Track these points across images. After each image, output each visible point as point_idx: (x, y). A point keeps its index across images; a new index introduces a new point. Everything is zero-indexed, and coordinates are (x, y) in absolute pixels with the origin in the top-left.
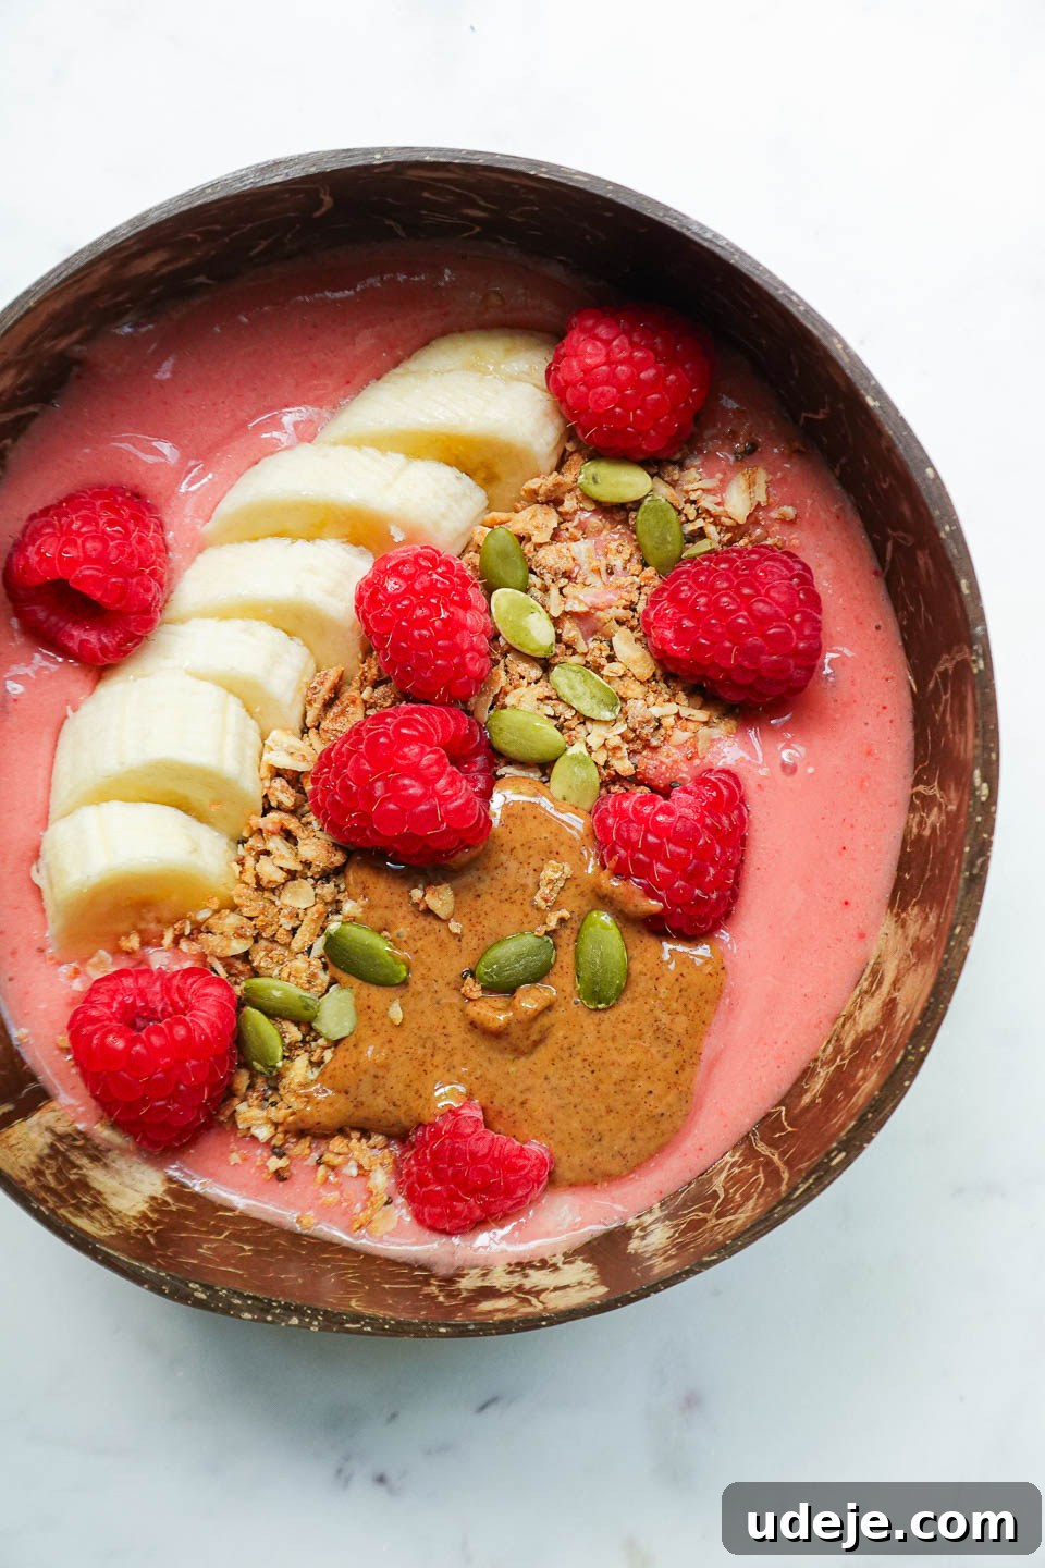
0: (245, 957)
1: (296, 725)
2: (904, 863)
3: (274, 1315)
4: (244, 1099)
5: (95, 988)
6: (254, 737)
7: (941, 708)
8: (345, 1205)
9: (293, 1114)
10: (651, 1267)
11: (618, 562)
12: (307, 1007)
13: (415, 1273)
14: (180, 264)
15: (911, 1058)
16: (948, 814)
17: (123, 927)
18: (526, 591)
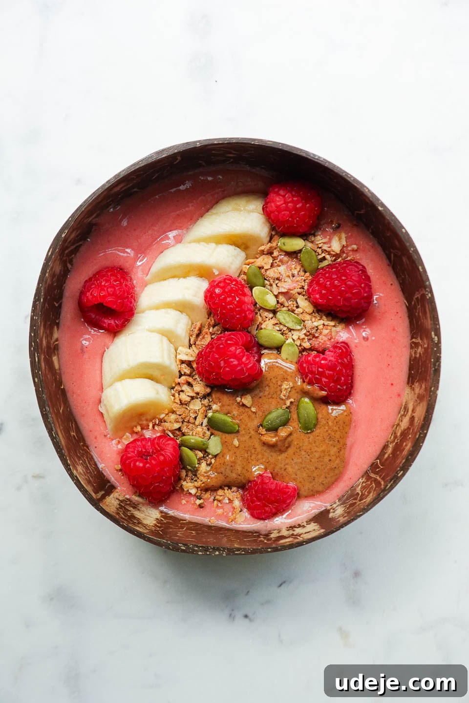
0: (179, 429)
1: (187, 343)
2: (411, 368)
3: (209, 552)
4: (185, 480)
5: (128, 446)
6: (173, 350)
7: (418, 311)
8: (225, 514)
9: (203, 483)
10: (339, 521)
11: (296, 272)
12: (204, 444)
13: (255, 534)
14: (129, 186)
15: (422, 435)
16: (425, 348)
17: (135, 423)
18: (264, 287)
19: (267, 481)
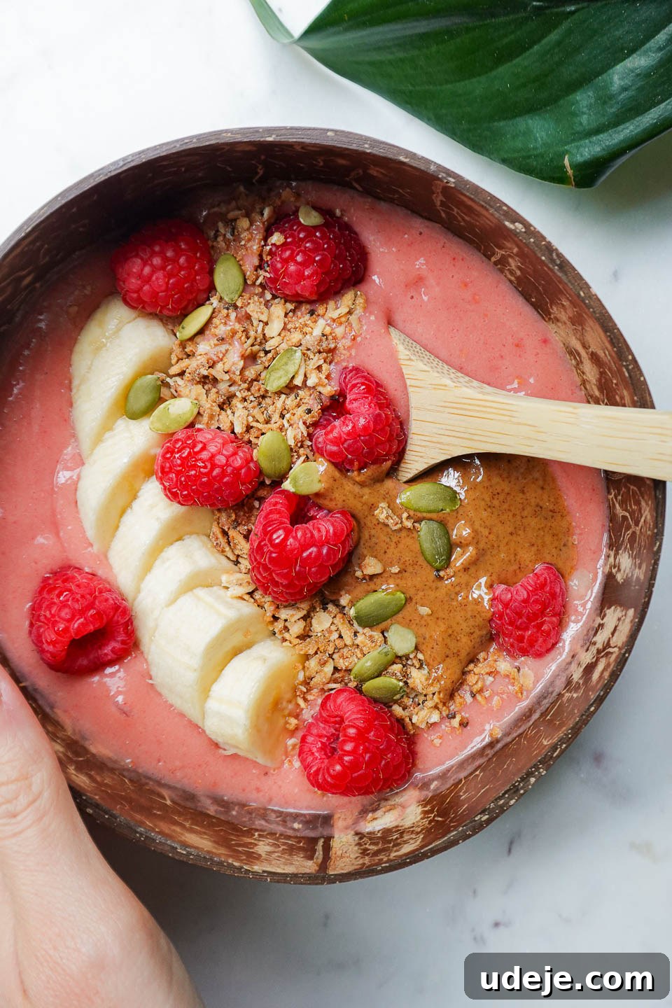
0: (336, 669)
2: (526, 297)
3: (522, 788)
4: (410, 715)
5: (302, 758)
6: (223, 592)
7: (459, 218)
8: (504, 696)
9: (439, 692)
10: (638, 578)
12: (386, 654)
15: (630, 367)
16: (517, 255)
17: (282, 722)
19: (509, 596)
